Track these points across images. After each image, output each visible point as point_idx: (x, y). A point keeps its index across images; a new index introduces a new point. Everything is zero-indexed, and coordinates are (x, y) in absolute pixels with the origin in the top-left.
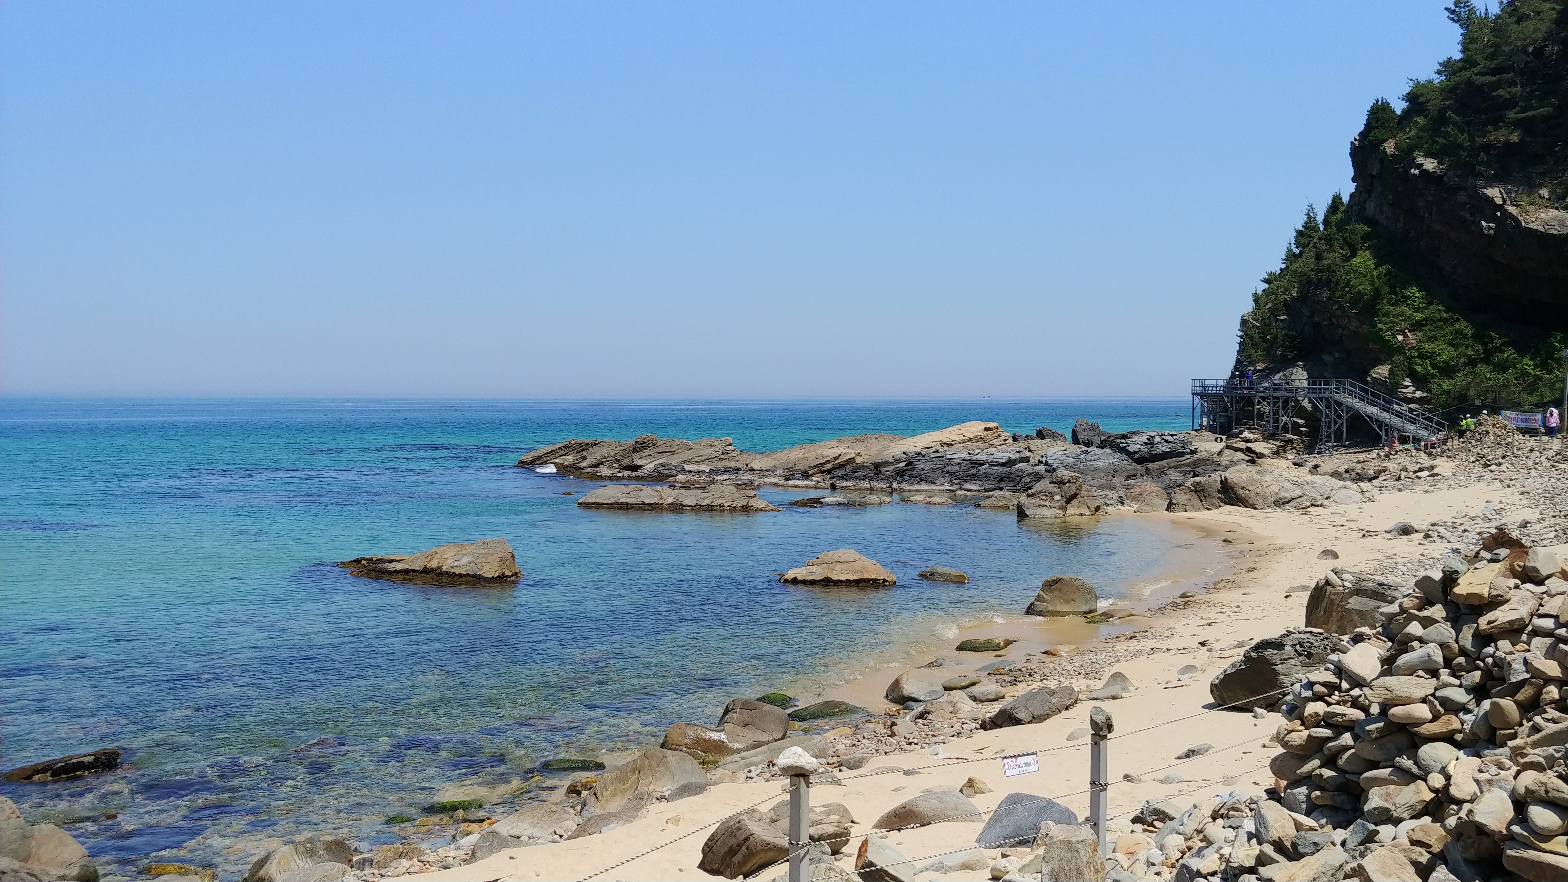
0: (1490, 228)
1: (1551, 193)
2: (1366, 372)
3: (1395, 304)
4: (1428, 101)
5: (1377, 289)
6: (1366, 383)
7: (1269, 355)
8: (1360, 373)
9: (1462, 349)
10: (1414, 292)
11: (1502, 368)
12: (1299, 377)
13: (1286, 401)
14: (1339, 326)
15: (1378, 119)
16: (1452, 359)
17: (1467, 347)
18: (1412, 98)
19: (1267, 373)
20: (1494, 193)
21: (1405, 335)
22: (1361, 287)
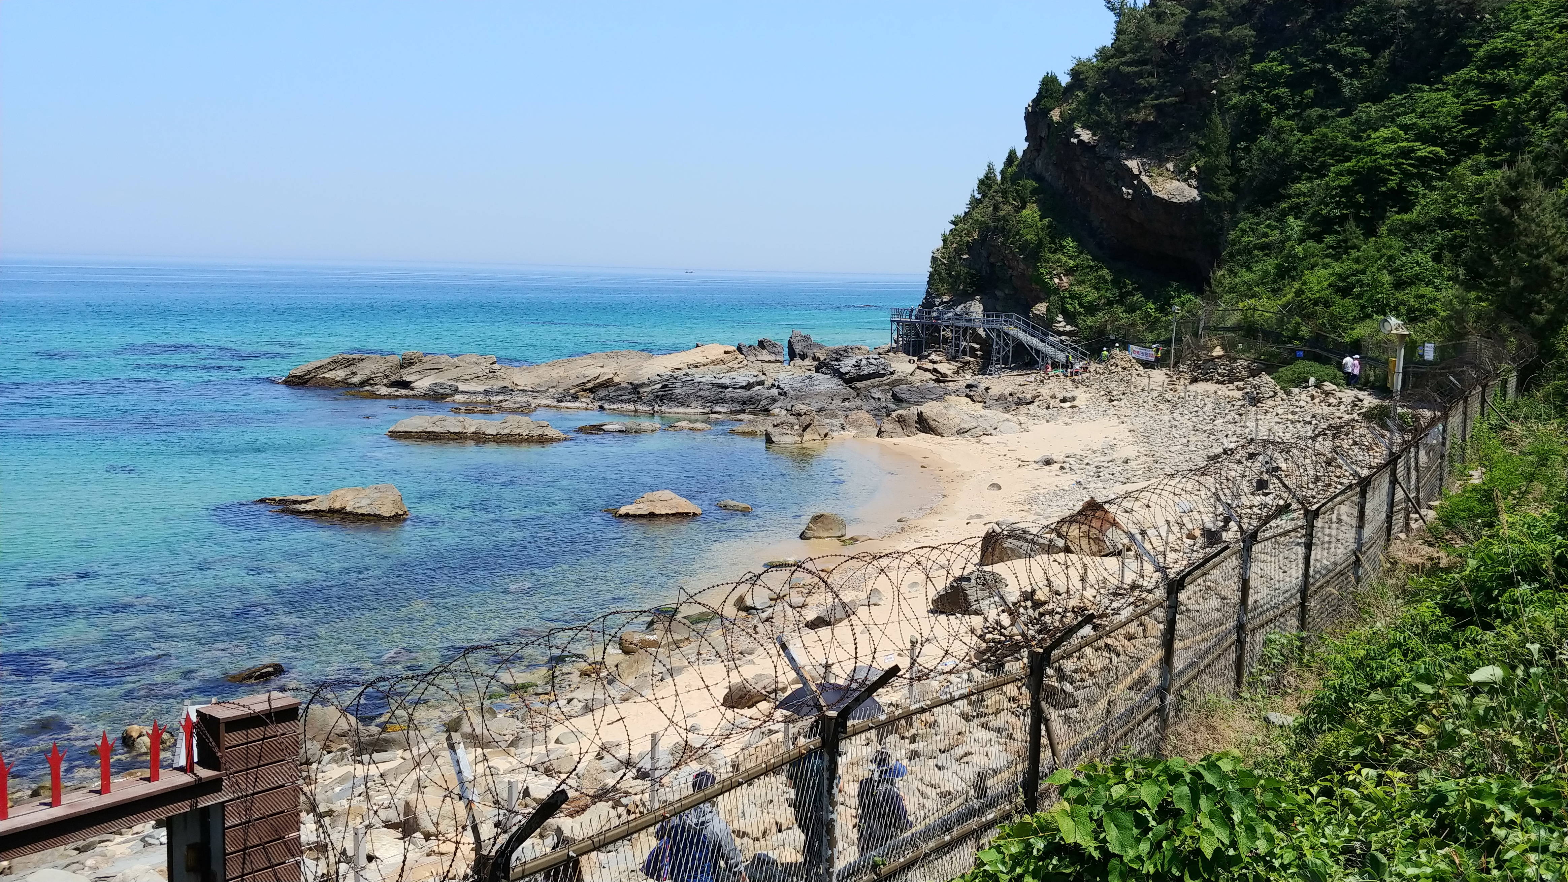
0: (1128, 193)
1: (1175, 166)
2: (1029, 307)
3: (1054, 252)
4: (1087, 78)
5: (1040, 239)
6: (1028, 318)
7: (953, 290)
8: (1025, 309)
9: (1103, 292)
10: (1069, 243)
11: (1131, 309)
12: (976, 308)
13: (966, 330)
14: (1010, 268)
15: (1047, 91)
16: (1094, 300)
17: (1107, 290)
18: (1075, 73)
19: (951, 305)
20: (1133, 164)
21: (1061, 279)
22: (1028, 237)
